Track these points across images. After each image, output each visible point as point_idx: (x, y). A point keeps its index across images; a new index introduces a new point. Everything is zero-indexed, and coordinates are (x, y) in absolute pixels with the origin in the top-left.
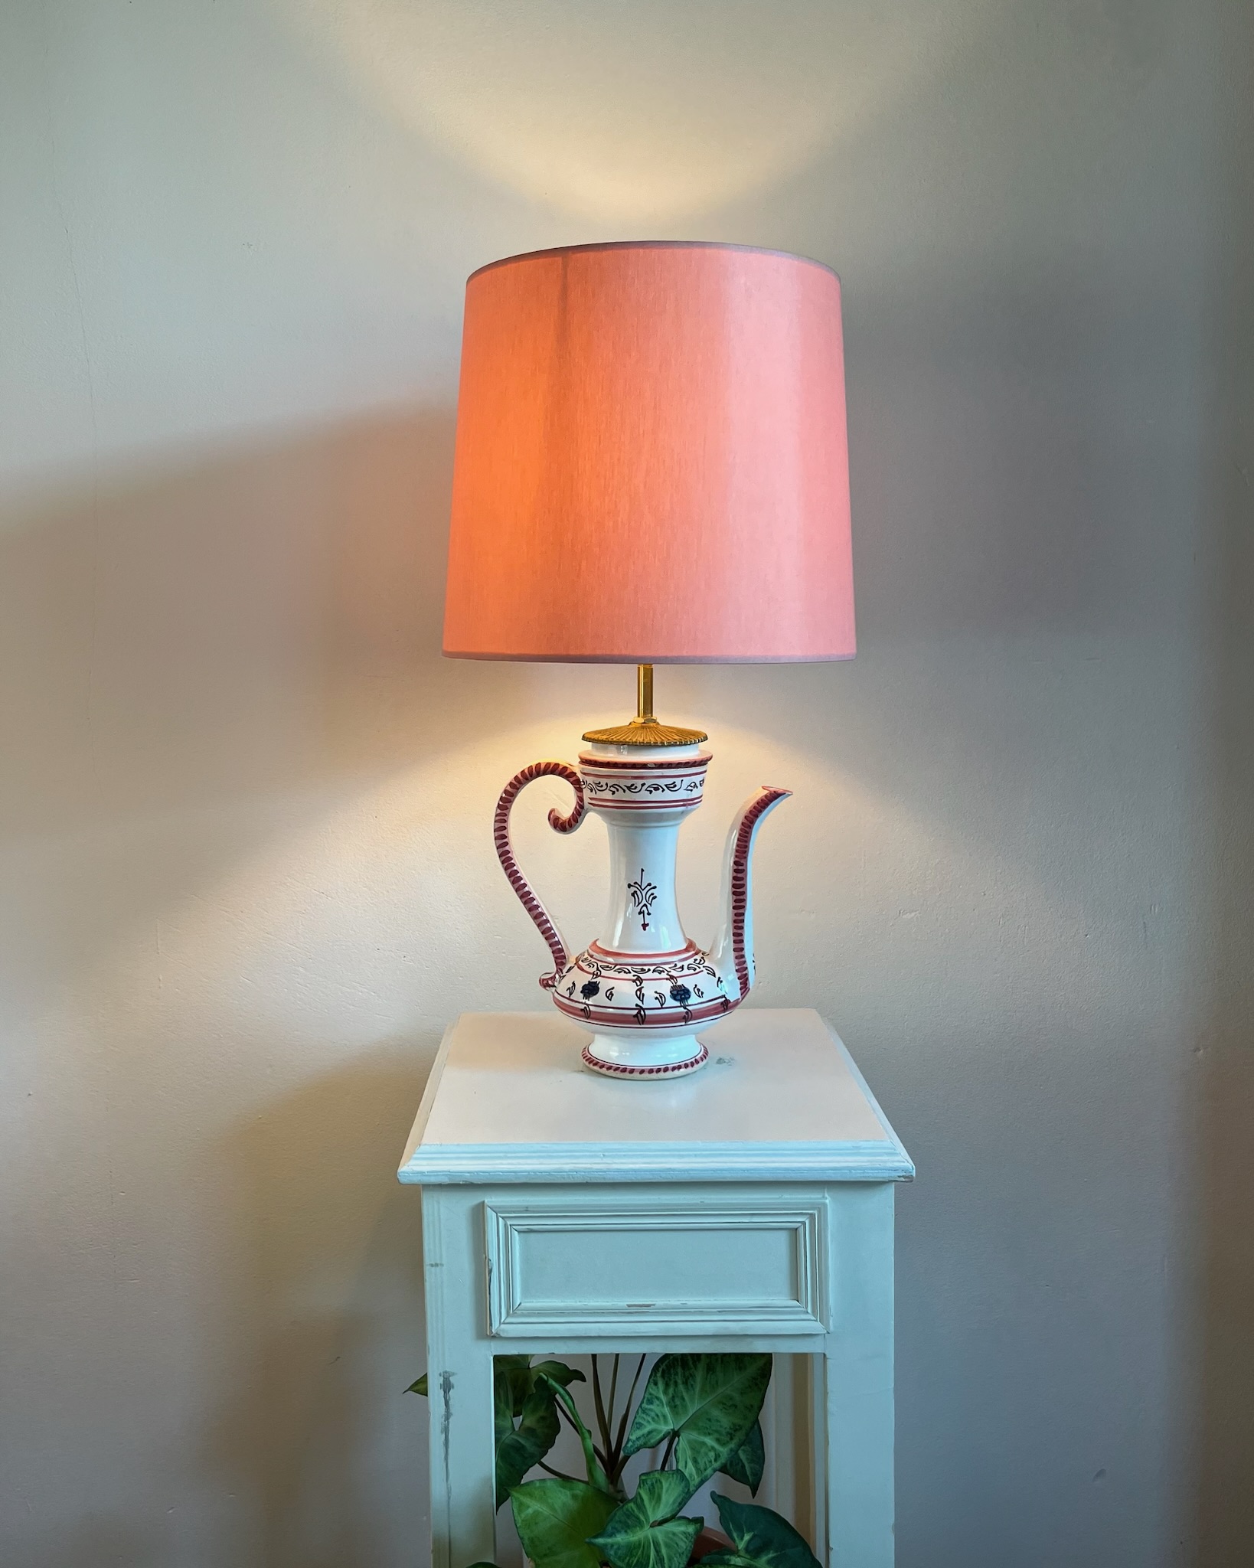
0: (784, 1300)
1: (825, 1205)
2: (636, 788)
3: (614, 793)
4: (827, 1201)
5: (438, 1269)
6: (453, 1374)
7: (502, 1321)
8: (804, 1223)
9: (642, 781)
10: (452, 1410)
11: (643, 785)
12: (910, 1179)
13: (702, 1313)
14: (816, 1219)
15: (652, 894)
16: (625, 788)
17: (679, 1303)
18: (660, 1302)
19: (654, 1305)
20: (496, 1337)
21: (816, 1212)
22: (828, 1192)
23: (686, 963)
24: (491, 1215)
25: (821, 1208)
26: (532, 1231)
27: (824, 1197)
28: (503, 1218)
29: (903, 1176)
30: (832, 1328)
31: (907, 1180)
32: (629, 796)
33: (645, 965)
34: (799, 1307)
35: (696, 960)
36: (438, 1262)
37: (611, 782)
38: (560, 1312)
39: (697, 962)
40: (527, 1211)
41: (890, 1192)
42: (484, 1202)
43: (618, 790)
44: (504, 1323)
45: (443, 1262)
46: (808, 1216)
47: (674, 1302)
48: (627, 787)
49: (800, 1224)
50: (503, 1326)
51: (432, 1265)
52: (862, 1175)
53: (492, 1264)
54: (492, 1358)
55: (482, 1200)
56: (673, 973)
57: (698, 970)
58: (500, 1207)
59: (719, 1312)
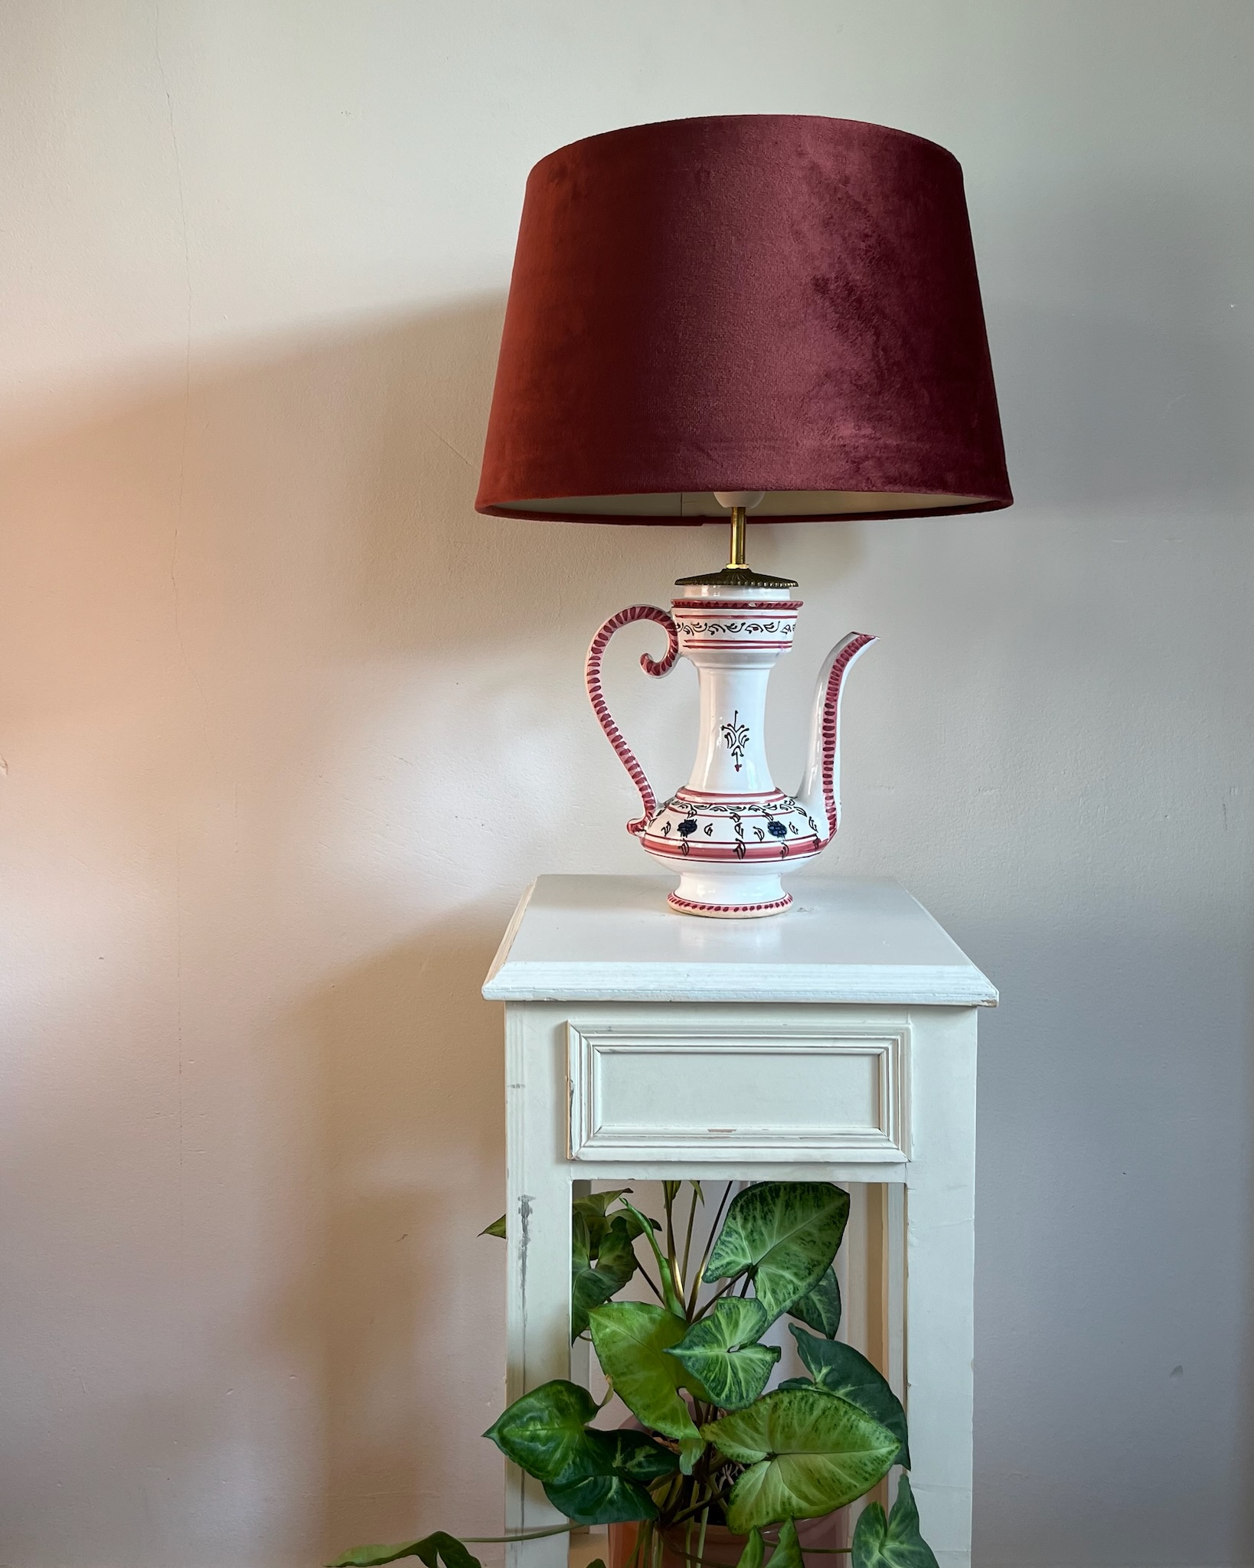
0: (866, 1128)
1: (908, 1029)
2: (736, 627)
3: (713, 633)
4: (911, 1026)
5: (519, 1090)
6: (532, 1198)
7: (582, 1145)
8: (887, 1049)
9: (742, 621)
10: (530, 1235)
11: (743, 624)
12: (993, 1004)
13: (783, 1139)
14: (899, 1045)
15: (745, 736)
16: (725, 628)
17: (760, 1129)
18: (740, 1127)
19: (735, 1130)
20: (575, 1161)
21: (899, 1037)
22: (911, 1017)
23: (778, 803)
24: (573, 1034)
25: (904, 1033)
26: (614, 1052)
27: (907, 1023)
28: (586, 1038)
29: (987, 1001)
30: (913, 1158)
31: (990, 1004)
32: (728, 635)
33: (740, 804)
34: (881, 1135)
35: (786, 801)
36: (520, 1083)
37: (710, 622)
38: (642, 1136)
39: (788, 803)
40: (610, 1031)
41: (974, 1016)
42: (567, 1022)
43: (717, 630)
44: (584, 1147)
45: (525, 1083)
46: (891, 1042)
47: (756, 1127)
48: (727, 627)
49: (883, 1050)
50: (583, 1149)
51: (513, 1086)
52: (946, 998)
53: (574, 1085)
54: (571, 1183)
55: (565, 1020)
56: (768, 811)
57: (790, 810)
58: (583, 1027)
59: (801, 1138)
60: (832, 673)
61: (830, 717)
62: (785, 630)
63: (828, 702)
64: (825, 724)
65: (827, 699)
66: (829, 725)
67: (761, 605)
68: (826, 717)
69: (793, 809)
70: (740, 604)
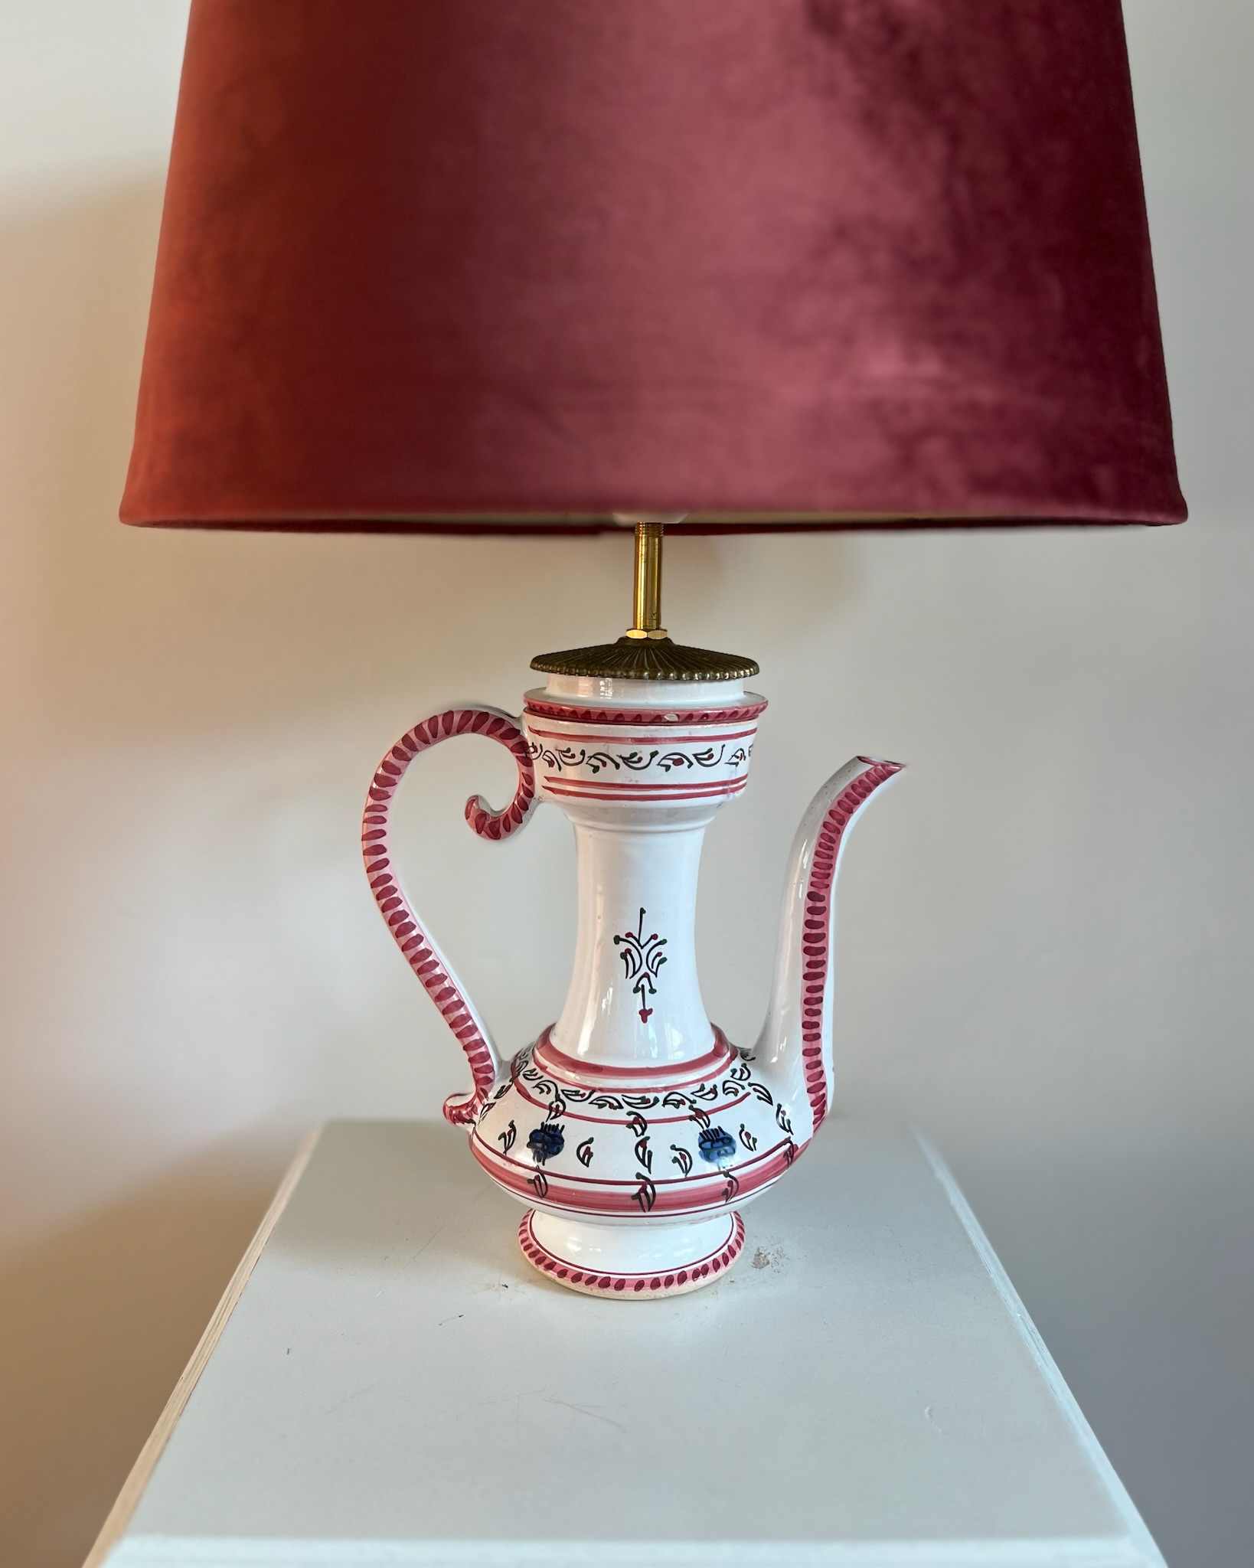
2: (640, 759)
3: (596, 769)
9: (652, 748)
11: (654, 755)
15: (659, 954)
16: (619, 761)
23: (718, 1081)
32: (625, 775)
33: (648, 1090)
35: (734, 1071)
37: (592, 748)
39: (737, 1075)
43: (604, 764)
57: (741, 1093)
60: (822, 835)
61: (817, 918)
62: (735, 760)
63: (813, 889)
64: (808, 931)
65: (812, 884)
66: (814, 931)
67: (688, 718)
68: (809, 917)
69: (749, 1089)
70: (648, 715)
